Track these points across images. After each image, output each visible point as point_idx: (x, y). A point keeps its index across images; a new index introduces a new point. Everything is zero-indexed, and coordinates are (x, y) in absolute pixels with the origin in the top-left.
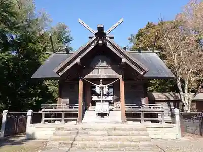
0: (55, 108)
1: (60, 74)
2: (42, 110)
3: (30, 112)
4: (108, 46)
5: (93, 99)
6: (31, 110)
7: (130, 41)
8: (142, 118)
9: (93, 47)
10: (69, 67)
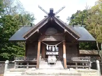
0: (23, 59)
1: (26, 38)
2: (15, 60)
4: (56, 22)
5: (46, 54)
6: (7, 61)
7: (67, 20)
9: (47, 22)
10: (32, 34)
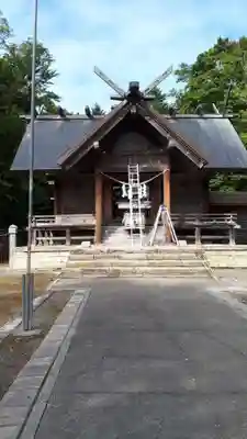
3: (13, 229)
5: (119, 208)
6: (14, 226)
7: (177, 77)
8: (197, 236)
9: (120, 119)
